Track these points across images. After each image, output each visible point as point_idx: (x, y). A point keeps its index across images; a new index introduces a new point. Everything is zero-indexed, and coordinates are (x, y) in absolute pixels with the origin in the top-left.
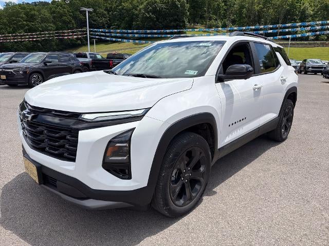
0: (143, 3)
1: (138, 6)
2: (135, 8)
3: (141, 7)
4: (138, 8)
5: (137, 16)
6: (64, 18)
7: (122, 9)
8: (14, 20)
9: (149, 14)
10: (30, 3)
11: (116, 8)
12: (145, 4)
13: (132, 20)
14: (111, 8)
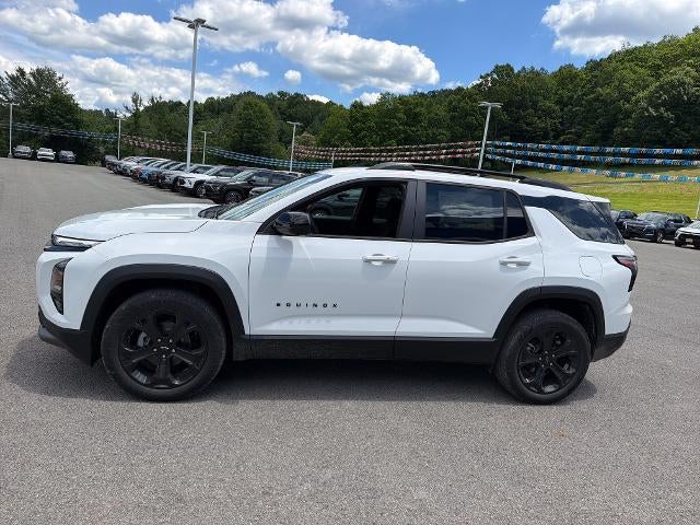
0: (648, 86)
1: (633, 94)
2: (626, 97)
3: (641, 95)
4: (634, 98)
5: (628, 115)
6: (470, 119)
7: (596, 99)
8: (386, 123)
9: (657, 111)
10: (426, 92)
11: (580, 99)
12: (652, 88)
13: (613, 123)
14: (572, 97)
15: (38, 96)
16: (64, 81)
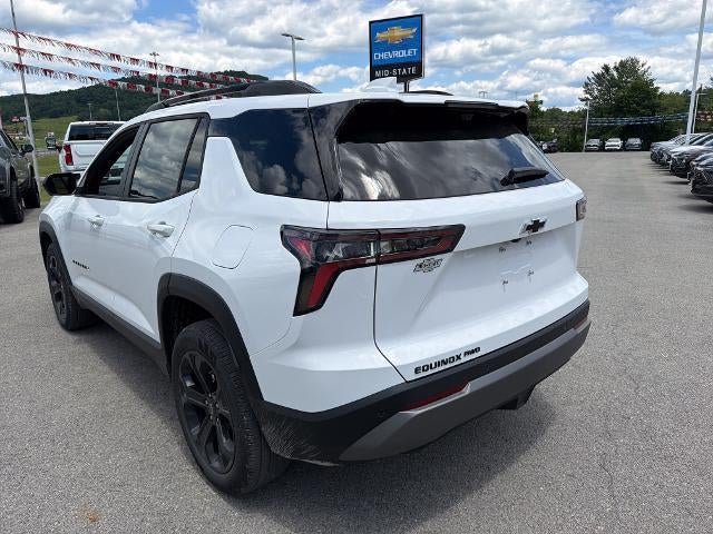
15: (620, 88)
16: (646, 67)
